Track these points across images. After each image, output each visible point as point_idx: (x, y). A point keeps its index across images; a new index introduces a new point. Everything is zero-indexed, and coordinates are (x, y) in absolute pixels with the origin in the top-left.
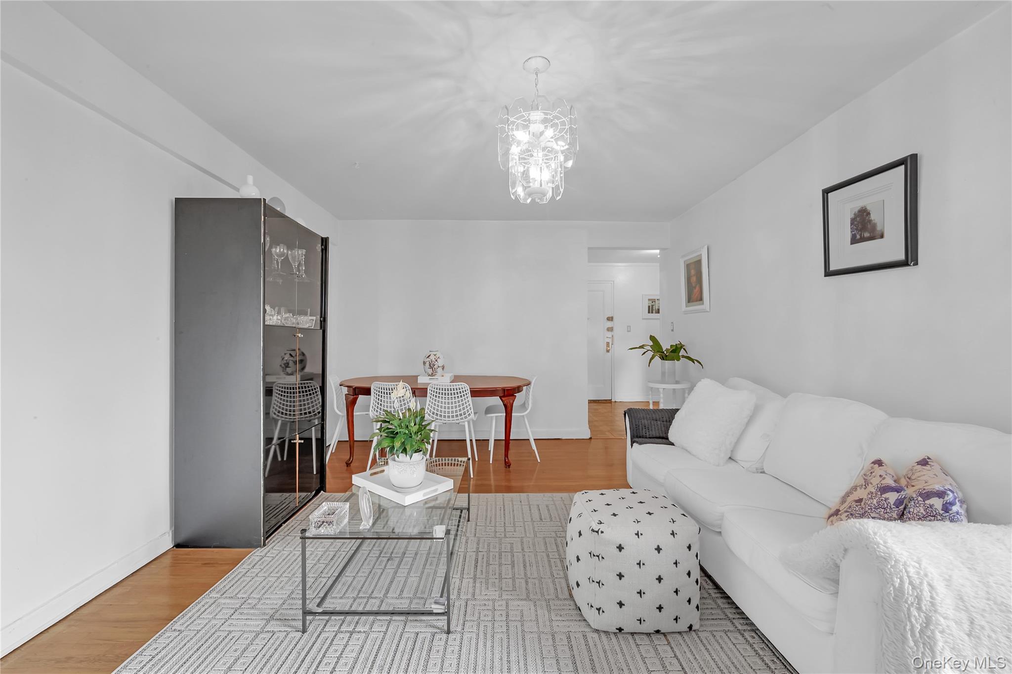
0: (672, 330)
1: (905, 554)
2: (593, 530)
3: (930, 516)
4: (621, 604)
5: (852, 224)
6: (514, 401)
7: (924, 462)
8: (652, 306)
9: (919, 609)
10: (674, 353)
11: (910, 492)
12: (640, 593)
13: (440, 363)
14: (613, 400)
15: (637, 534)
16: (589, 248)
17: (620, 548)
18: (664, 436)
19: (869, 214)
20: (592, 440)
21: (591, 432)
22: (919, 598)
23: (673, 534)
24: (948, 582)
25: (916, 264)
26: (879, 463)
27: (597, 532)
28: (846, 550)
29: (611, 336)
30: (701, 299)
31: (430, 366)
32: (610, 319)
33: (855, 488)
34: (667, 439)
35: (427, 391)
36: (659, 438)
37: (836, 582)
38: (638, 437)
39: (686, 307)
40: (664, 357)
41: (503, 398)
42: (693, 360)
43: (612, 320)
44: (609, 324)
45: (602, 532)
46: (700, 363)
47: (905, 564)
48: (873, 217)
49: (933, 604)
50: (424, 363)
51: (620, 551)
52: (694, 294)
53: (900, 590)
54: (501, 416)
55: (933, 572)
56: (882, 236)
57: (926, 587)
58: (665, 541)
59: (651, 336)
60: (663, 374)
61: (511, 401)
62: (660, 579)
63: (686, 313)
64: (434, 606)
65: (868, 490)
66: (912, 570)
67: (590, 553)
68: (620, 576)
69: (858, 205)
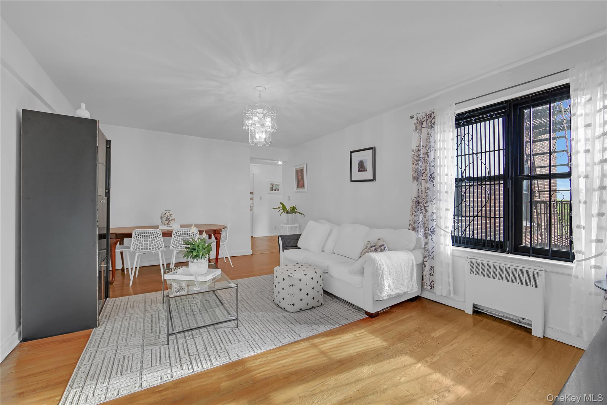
0: (289, 200)
1: (378, 258)
2: (290, 276)
3: (381, 251)
4: (301, 300)
5: (358, 165)
6: (221, 236)
7: (379, 239)
8: (273, 187)
9: (381, 270)
10: (293, 210)
11: (377, 247)
12: (307, 294)
13: (173, 217)
14: (253, 237)
15: (305, 274)
16: (251, 158)
17: (300, 280)
18: (296, 245)
19: (363, 163)
20: (253, 255)
21: (252, 251)
22: (381, 268)
23: (316, 273)
24: (386, 263)
25: (375, 181)
26: (369, 242)
27: (292, 276)
28: (365, 262)
29: (252, 202)
30: (303, 186)
31: (167, 219)
32: (252, 193)
33: (364, 249)
34: (297, 246)
35: (172, 233)
36: (294, 246)
37: (363, 273)
38: (286, 247)
39: (296, 189)
40: (288, 213)
41: (215, 235)
42: (301, 214)
43: (253, 194)
44: (252, 196)
45: (293, 276)
46: (303, 215)
47: (378, 260)
48: (364, 164)
49: (383, 268)
50: (162, 218)
51: (300, 281)
52: (300, 184)
53: (377, 267)
54: (214, 244)
55: (383, 261)
56: (367, 171)
57: (382, 265)
58: (314, 275)
59: (281, 203)
60: (288, 220)
61: (220, 237)
62: (313, 288)
63: (296, 192)
64: (230, 318)
65: (367, 248)
66: (379, 261)
67: (289, 285)
68: (301, 290)
69: (360, 159)
